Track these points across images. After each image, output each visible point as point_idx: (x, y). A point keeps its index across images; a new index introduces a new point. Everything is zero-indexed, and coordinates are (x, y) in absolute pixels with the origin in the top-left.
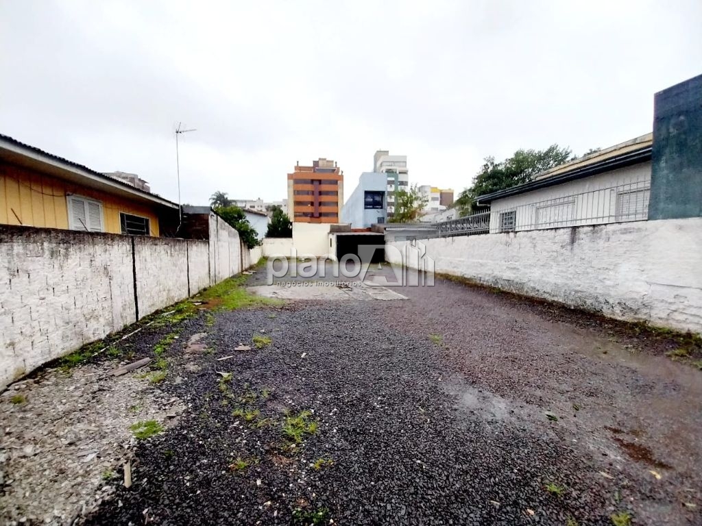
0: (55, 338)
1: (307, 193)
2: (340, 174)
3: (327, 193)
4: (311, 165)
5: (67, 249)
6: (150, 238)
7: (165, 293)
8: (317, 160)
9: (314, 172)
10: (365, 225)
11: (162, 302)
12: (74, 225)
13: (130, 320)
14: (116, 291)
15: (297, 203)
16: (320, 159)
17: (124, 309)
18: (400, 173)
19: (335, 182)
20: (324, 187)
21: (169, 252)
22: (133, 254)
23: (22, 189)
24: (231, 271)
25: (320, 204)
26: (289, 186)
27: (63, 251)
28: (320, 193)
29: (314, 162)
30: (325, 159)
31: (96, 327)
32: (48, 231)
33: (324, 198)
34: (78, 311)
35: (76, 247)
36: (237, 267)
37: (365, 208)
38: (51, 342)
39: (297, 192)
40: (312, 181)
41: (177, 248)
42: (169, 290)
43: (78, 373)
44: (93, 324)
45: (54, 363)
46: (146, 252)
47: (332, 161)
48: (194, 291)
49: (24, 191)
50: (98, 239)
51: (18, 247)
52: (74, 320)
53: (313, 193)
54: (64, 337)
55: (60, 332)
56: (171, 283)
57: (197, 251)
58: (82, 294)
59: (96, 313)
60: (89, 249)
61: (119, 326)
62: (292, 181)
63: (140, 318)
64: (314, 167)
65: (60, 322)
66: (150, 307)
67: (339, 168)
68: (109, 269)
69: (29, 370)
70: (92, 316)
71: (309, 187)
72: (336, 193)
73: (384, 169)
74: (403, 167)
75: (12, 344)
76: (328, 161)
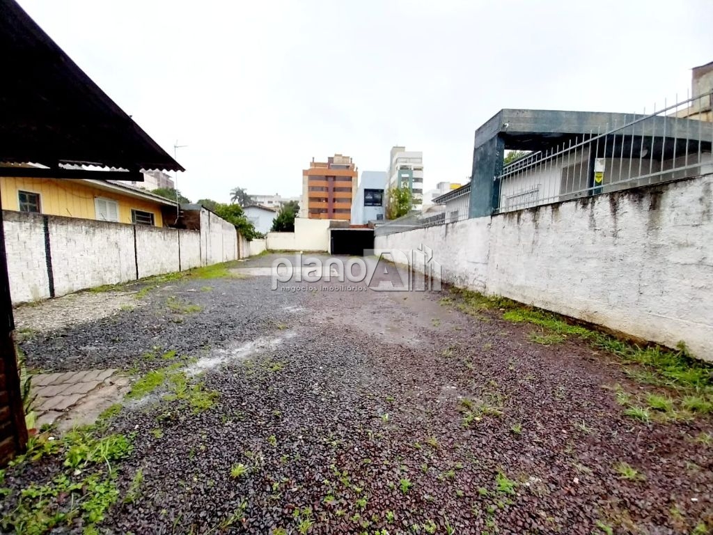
0: (88, 277)
1: (322, 189)
2: (355, 170)
3: (341, 189)
4: (326, 161)
5: (94, 230)
6: (155, 227)
7: (159, 265)
8: (332, 156)
9: (329, 168)
10: (364, 222)
11: (156, 270)
12: (99, 218)
13: (133, 277)
14: (123, 258)
15: (311, 199)
16: (336, 155)
17: (128, 270)
18: (415, 169)
19: (350, 179)
20: (339, 184)
21: (162, 237)
22: (135, 236)
23: (67, 194)
24: (225, 257)
25: (334, 200)
26: (304, 183)
27: (92, 231)
28: (335, 190)
29: (329, 158)
30: (341, 155)
31: (110, 276)
32: (84, 220)
33: (338, 195)
34: (100, 265)
35: (99, 230)
36: (232, 255)
37: (365, 205)
38: (86, 279)
39: (312, 188)
40: (327, 177)
41: (169, 234)
42: (162, 264)
43: (99, 294)
44: (108, 275)
45: (88, 290)
46: (144, 236)
47: (348, 157)
48: (185, 267)
49: (69, 196)
50: (112, 226)
51: (70, 228)
52: (98, 270)
53: (327, 189)
54: (93, 278)
55: (90, 275)
56: (164, 259)
57: (188, 238)
58: (102, 256)
59: (110, 269)
60: (107, 231)
61: (125, 279)
62: (307, 177)
63: (139, 278)
64: (329, 164)
65: (90, 269)
66: (146, 272)
67: (354, 165)
68: (119, 244)
69: (75, 290)
70: (108, 270)
71: (323, 183)
72: (350, 190)
73: (399, 165)
74: (418, 163)
75: (67, 275)
76: (344, 157)
